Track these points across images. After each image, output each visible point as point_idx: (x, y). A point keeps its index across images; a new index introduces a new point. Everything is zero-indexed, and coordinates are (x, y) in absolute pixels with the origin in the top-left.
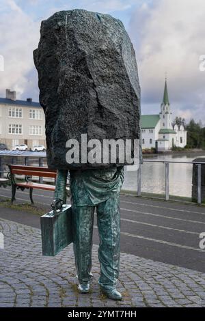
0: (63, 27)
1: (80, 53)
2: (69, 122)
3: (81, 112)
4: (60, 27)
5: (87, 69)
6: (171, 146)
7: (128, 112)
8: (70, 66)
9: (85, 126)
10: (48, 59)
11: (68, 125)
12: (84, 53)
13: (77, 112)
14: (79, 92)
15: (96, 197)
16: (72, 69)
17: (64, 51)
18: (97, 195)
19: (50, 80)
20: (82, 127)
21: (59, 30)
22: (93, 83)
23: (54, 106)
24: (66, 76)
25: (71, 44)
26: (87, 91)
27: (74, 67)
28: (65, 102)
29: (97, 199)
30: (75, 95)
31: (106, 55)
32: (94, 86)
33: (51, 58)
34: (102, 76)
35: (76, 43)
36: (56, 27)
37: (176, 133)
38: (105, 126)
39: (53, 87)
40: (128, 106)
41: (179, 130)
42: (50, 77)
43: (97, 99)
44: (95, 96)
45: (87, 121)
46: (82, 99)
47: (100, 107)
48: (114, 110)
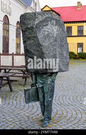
7: (38, 51)
31: (30, 29)
34: (28, 38)
43: (26, 47)
47: (27, 50)
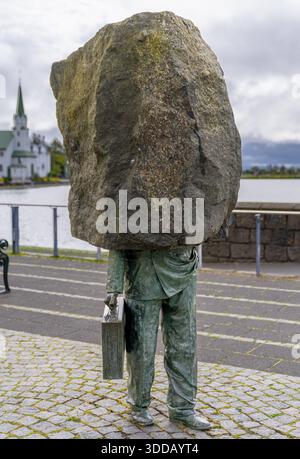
0: (150, 36)
1: (178, 80)
2: (152, 181)
3: (176, 167)
4: (145, 38)
5: (187, 104)
6: (30, 175)
7: (232, 165)
8: (158, 98)
9: (181, 188)
10: (120, 85)
11: (151, 185)
12: (184, 80)
13: (168, 167)
14: (173, 136)
15: (172, 286)
16: (161, 102)
17: (150, 74)
18: (173, 283)
19: (119, 116)
20: (176, 188)
21: (142, 41)
22: (196, 125)
23: (121, 155)
24: (151, 112)
25: (163, 64)
26: (185, 135)
27: (164, 99)
28: (145, 151)
29: (172, 289)
30: (165, 141)
31: (209, 83)
32: (196, 128)
33: (125, 83)
34: (206, 115)
35: (172, 64)
36: (139, 37)
37: (35, 157)
38: (206, 186)
39: (124, 126)
40: (232, 157)
41: (40, 152)
42: (120, 111)
43: (200, 148)
44: (197, 143)
45: (186, 179)
46: (178, 147)
47: (203, 159)
48: (218, 164)
